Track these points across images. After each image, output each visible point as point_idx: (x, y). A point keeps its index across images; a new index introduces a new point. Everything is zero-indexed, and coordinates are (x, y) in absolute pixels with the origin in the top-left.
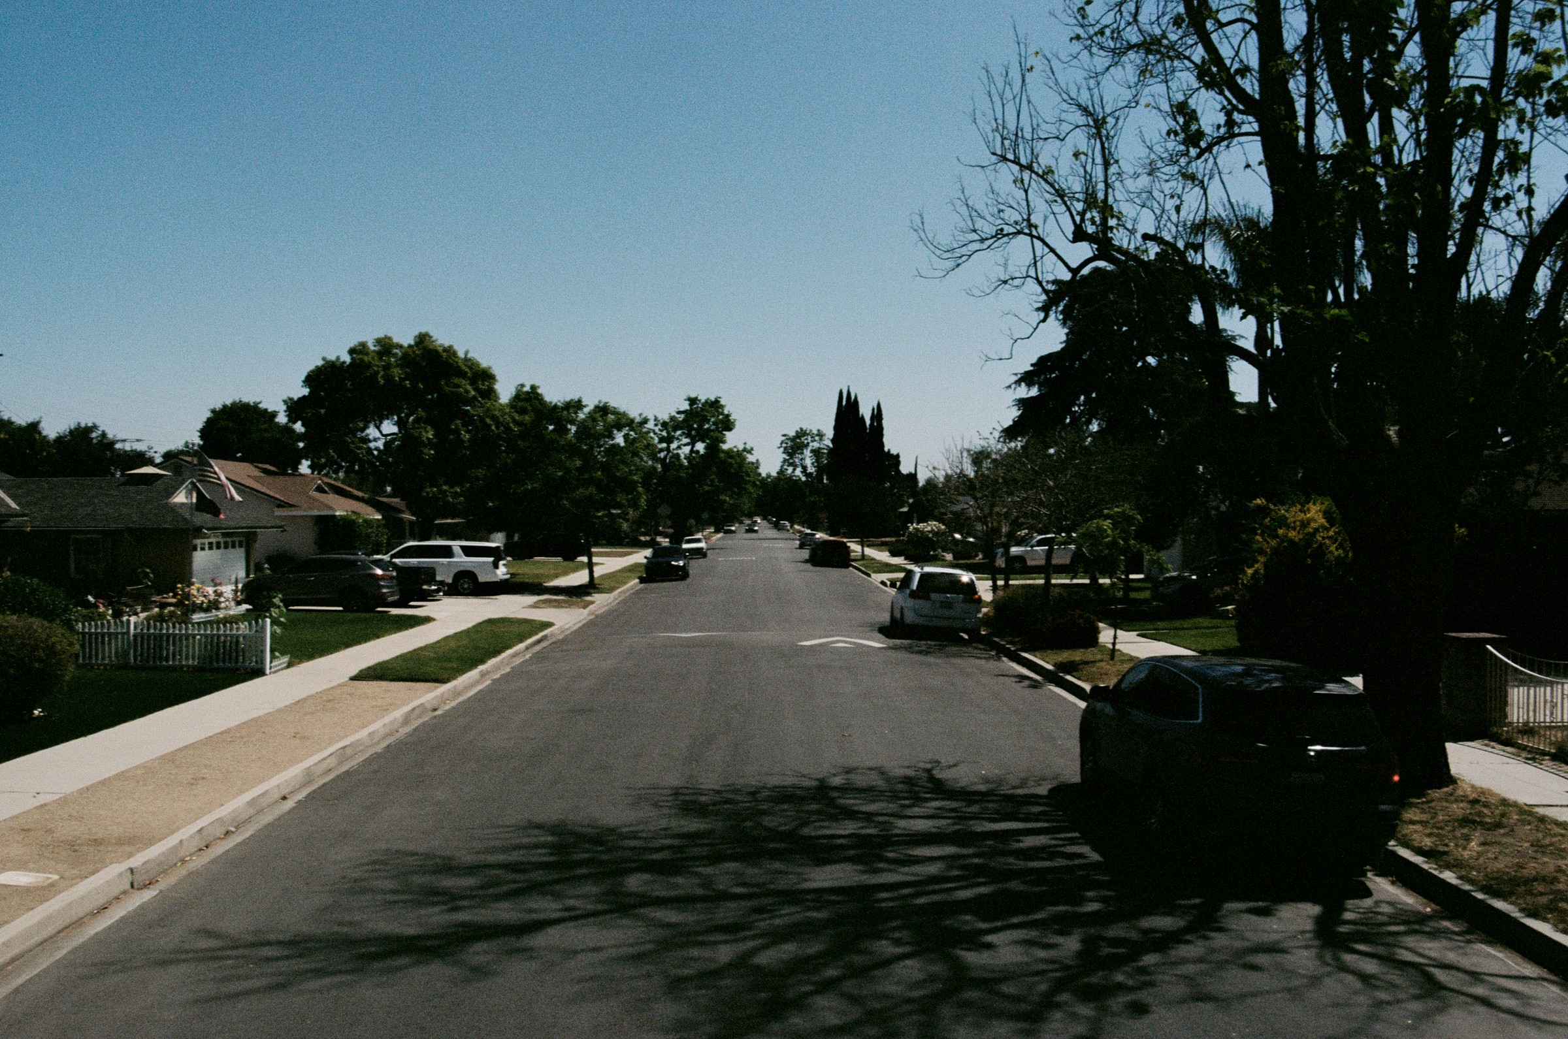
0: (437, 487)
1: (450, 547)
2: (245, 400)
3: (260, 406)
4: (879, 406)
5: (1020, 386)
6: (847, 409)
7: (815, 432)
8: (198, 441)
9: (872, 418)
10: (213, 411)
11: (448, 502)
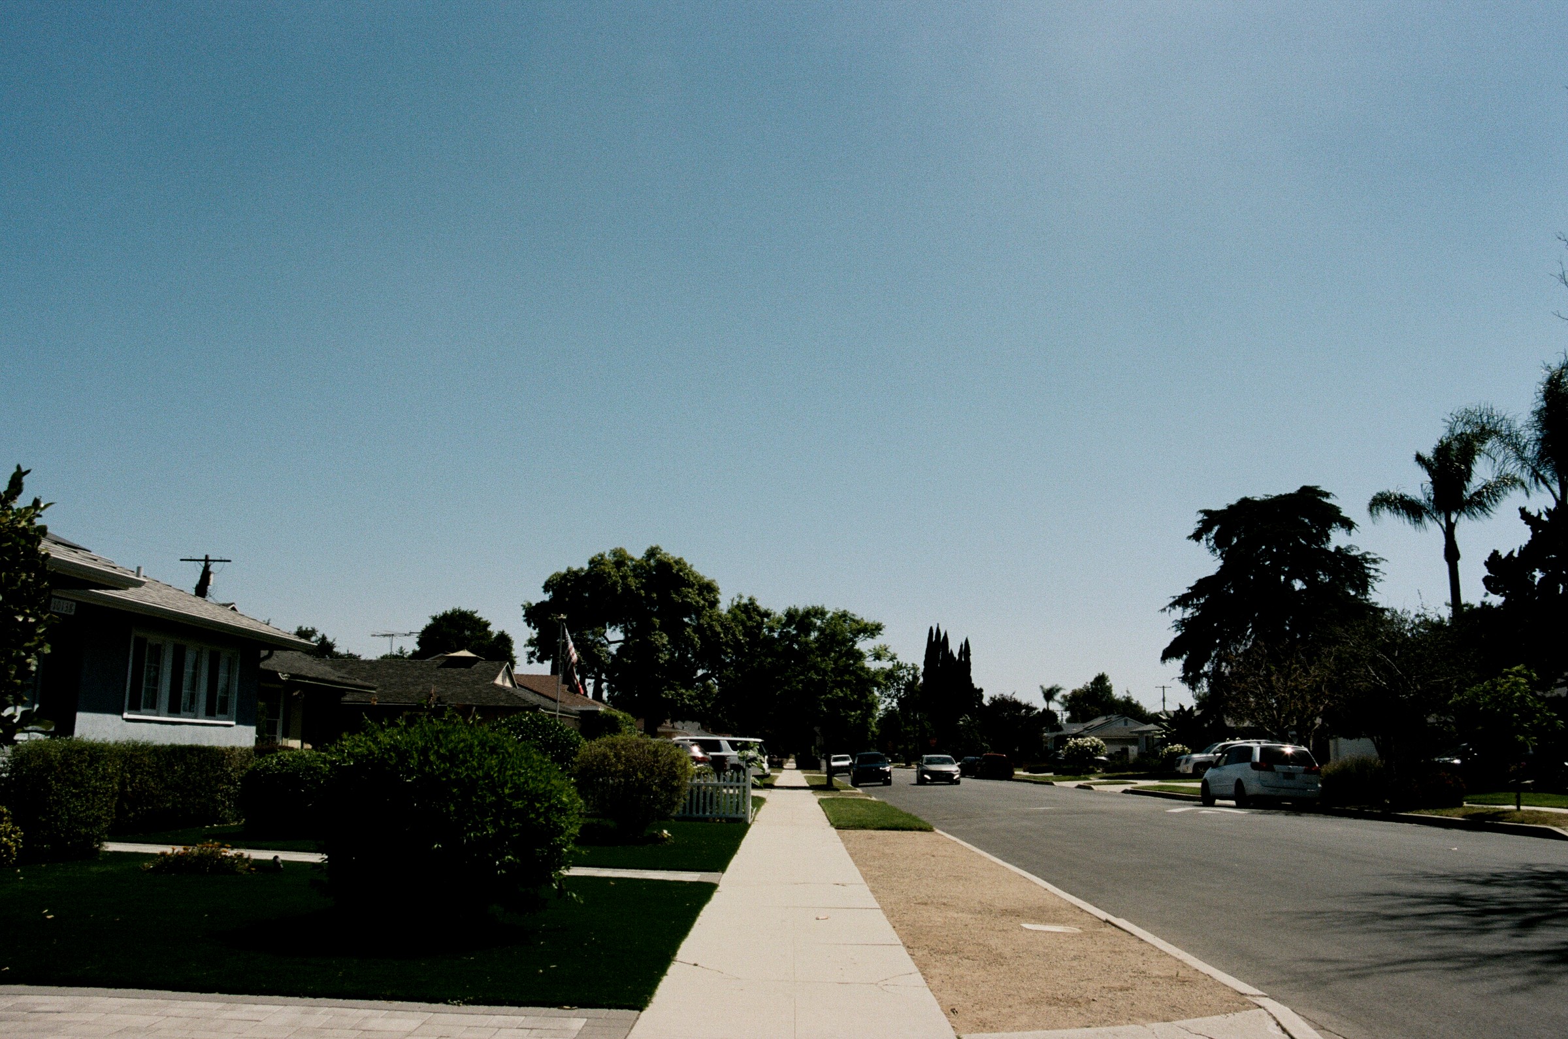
0: (675, 690)
1: (718, 742)
2: (464, 609)
3: (476, 615)
4: (967, 642)
5: (1174, 608)
6: (937, 645)
7: (910, 665)
8: (417, 648)
9: (960, 654)
10: (434, 619)
11: (684, 705)
